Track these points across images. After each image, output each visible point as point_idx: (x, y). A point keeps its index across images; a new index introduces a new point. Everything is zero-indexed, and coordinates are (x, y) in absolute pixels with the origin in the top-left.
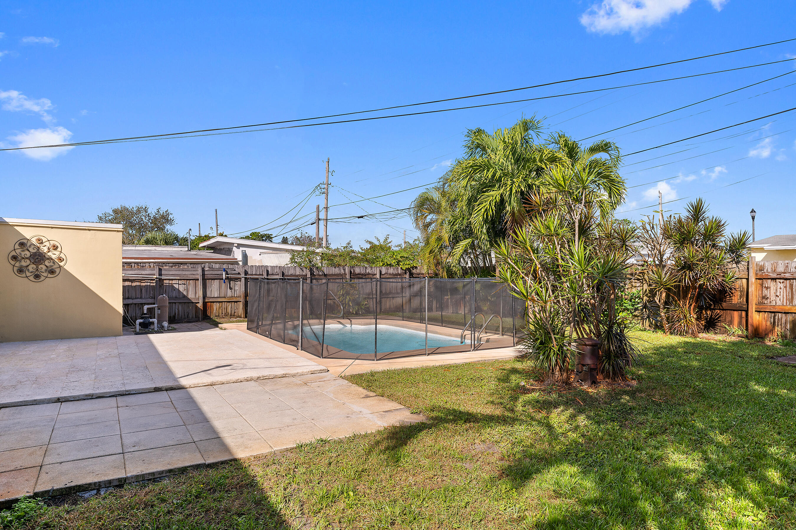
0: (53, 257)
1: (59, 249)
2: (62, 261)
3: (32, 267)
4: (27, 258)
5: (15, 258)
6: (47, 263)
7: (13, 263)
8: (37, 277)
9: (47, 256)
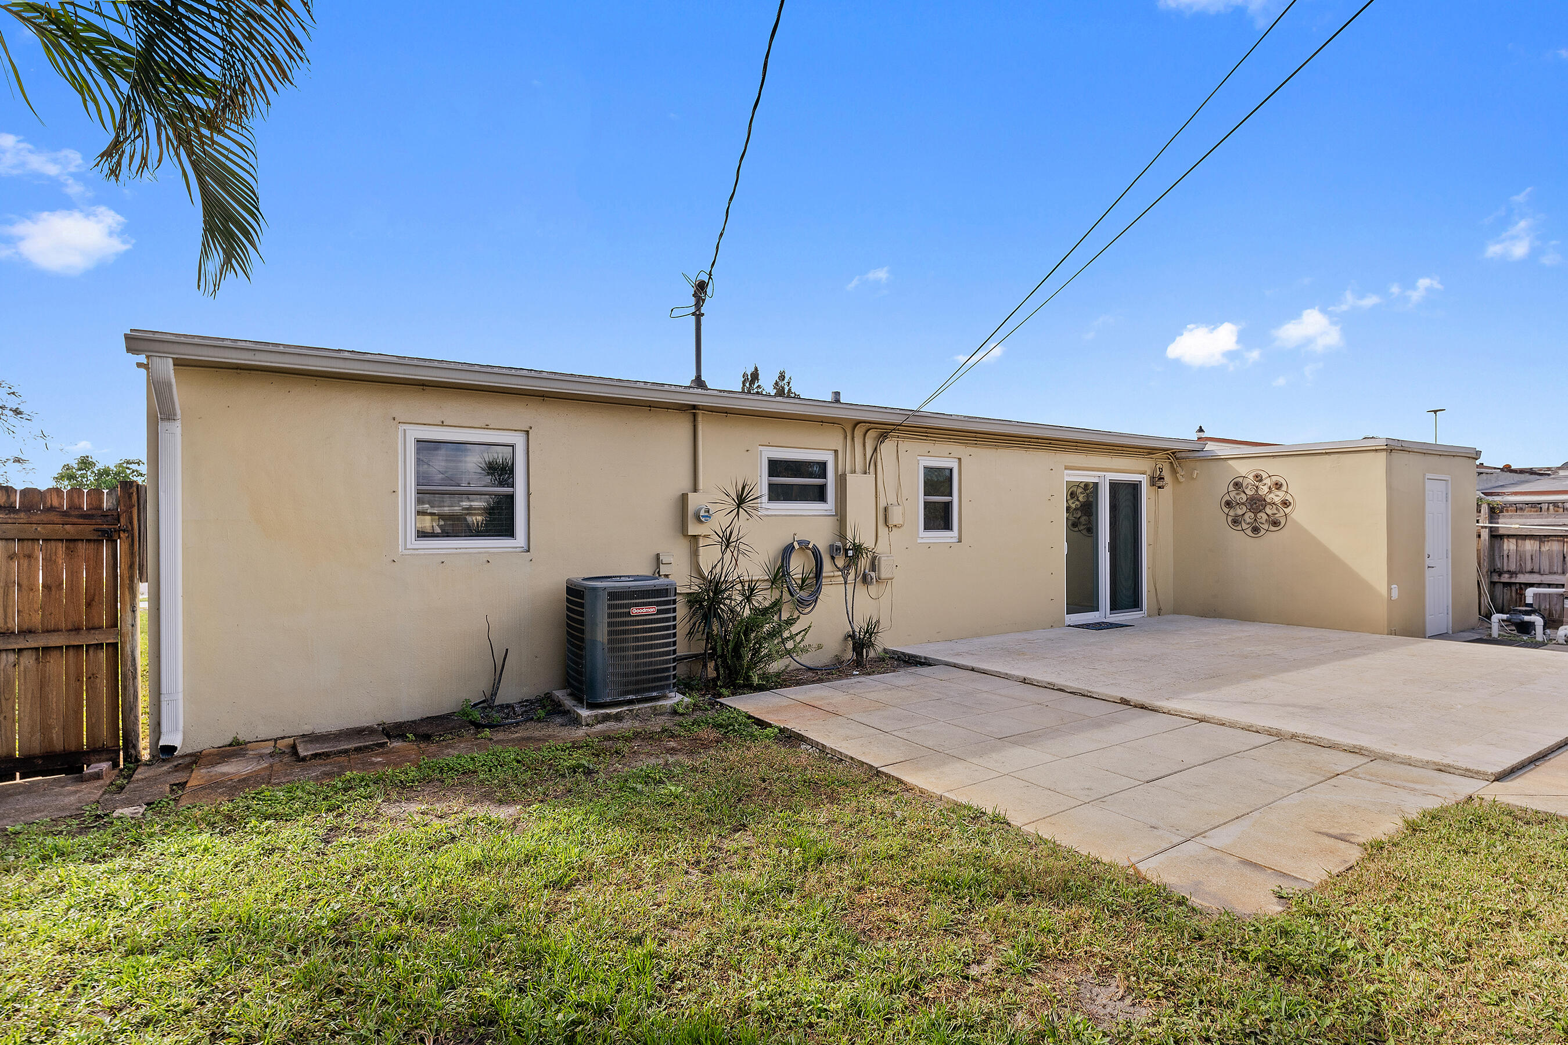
0: (1277, 500)
1: (1284, 488)
2: (1288, 506)
3: (1249, 517)
4: (1243, 504)
5: (1228, 504)
6: (1268, 510)
7: (1226, 510)
8: (1255, 530)
9: (1268, 501)
